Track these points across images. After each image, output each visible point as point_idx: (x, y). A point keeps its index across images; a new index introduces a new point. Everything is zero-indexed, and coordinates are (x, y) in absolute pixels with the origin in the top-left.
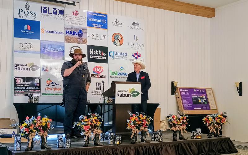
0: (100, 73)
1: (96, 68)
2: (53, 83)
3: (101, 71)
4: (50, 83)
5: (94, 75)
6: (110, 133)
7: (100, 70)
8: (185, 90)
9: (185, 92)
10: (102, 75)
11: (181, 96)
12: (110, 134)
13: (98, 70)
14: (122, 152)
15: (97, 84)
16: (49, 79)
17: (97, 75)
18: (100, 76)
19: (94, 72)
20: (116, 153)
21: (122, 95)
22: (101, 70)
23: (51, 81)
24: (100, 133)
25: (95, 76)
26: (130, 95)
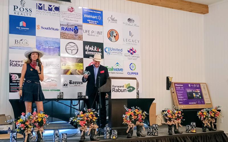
2: (48, 79)
4: (46, 79)
6: (106, 128)
8: (180, 85)
11: (176, 91)
21: (117, 90)
24: (96, 128)
26: (125, 90)
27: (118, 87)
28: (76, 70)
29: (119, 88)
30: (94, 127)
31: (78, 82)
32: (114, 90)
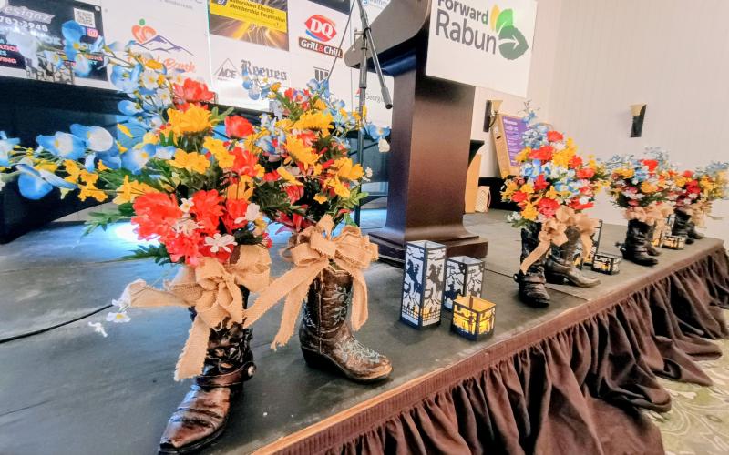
0: (328, 40)
1: (314, 21)
2: (158, 39)
3: (328, 34)
4: (150, 36)
5: (309, 41)
6: (426, 251)
7: (327, 30)
8: (512, 123)
9: (512, 125)
10: (333, 48)
11: (506, 134)
12: (424, 259)
13: (322, 28)
14: (517, 395)
15: (317, 72)
16: (142, 22)
17: (320, 44)
18: (328, 50)
19: (307, 32)
20: (480, 419)
21: (459, 32)
22: (330, 31)
23: (152, 31)
24: (357, 266)
25: (313, 46)
26: (491, 42)
27: (464, 11)
28: (265, 29)
29: (468, 18)
30: (338, 256)
31: (272, 71)
32: (445, 26)
